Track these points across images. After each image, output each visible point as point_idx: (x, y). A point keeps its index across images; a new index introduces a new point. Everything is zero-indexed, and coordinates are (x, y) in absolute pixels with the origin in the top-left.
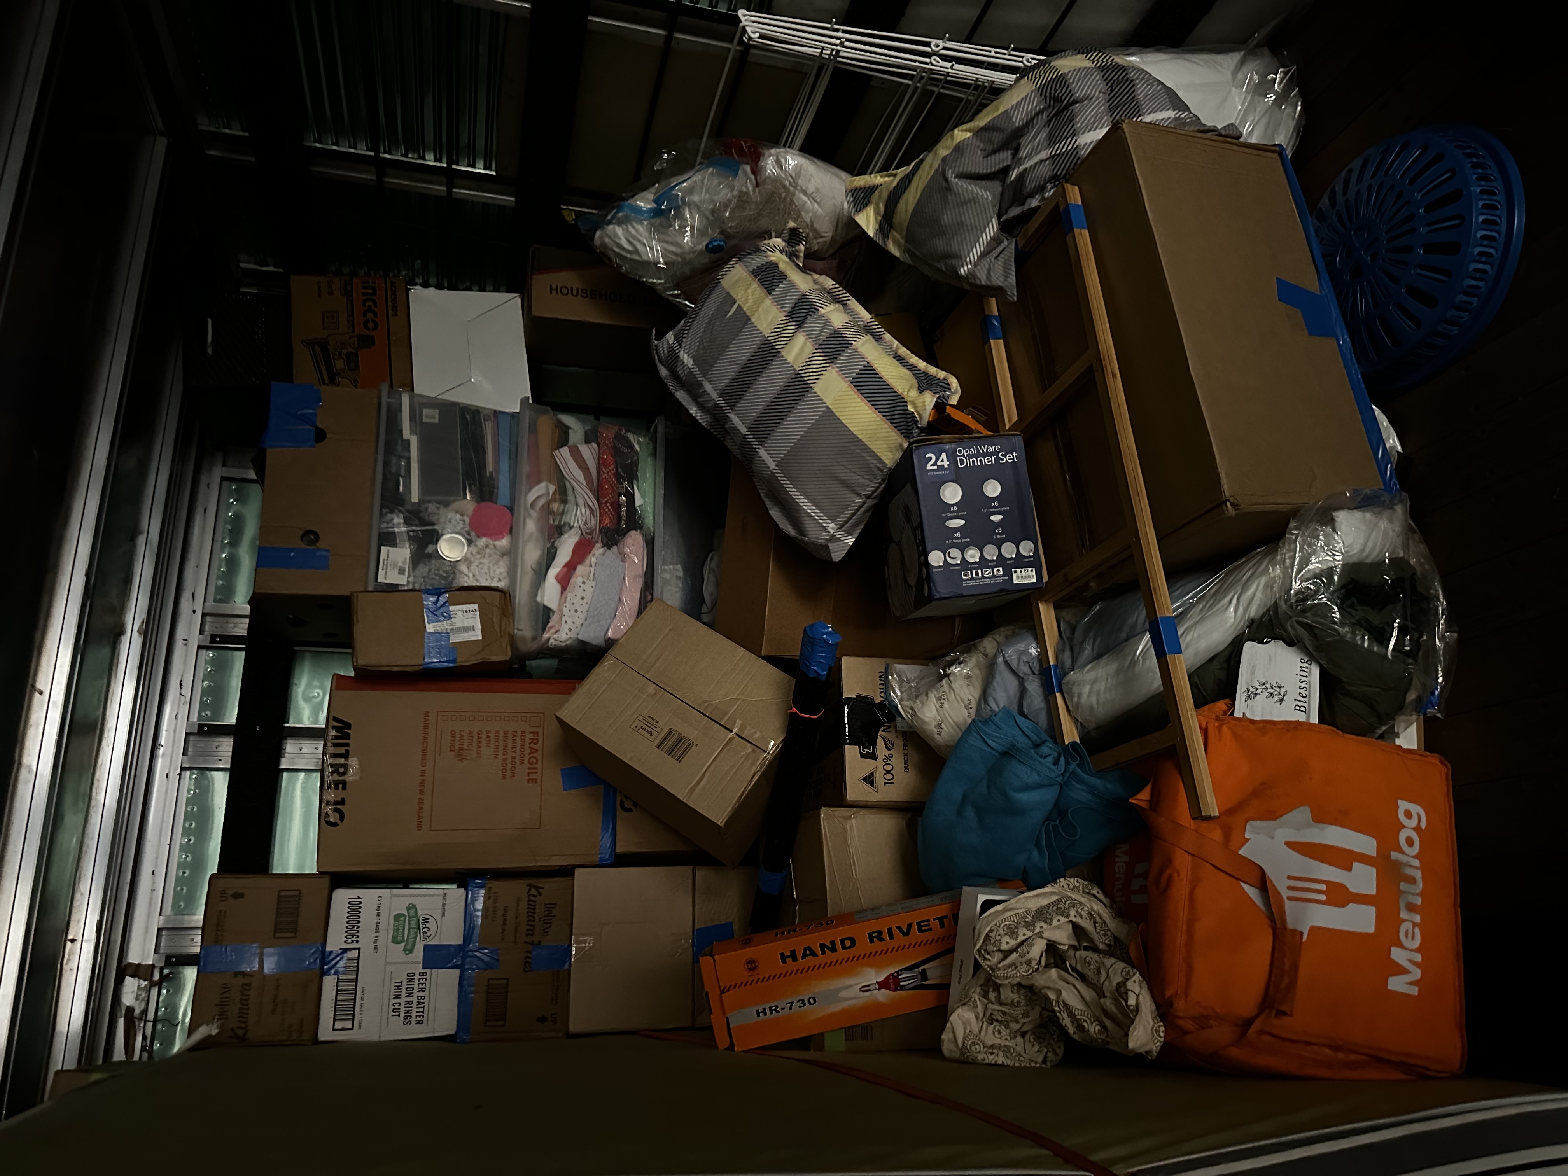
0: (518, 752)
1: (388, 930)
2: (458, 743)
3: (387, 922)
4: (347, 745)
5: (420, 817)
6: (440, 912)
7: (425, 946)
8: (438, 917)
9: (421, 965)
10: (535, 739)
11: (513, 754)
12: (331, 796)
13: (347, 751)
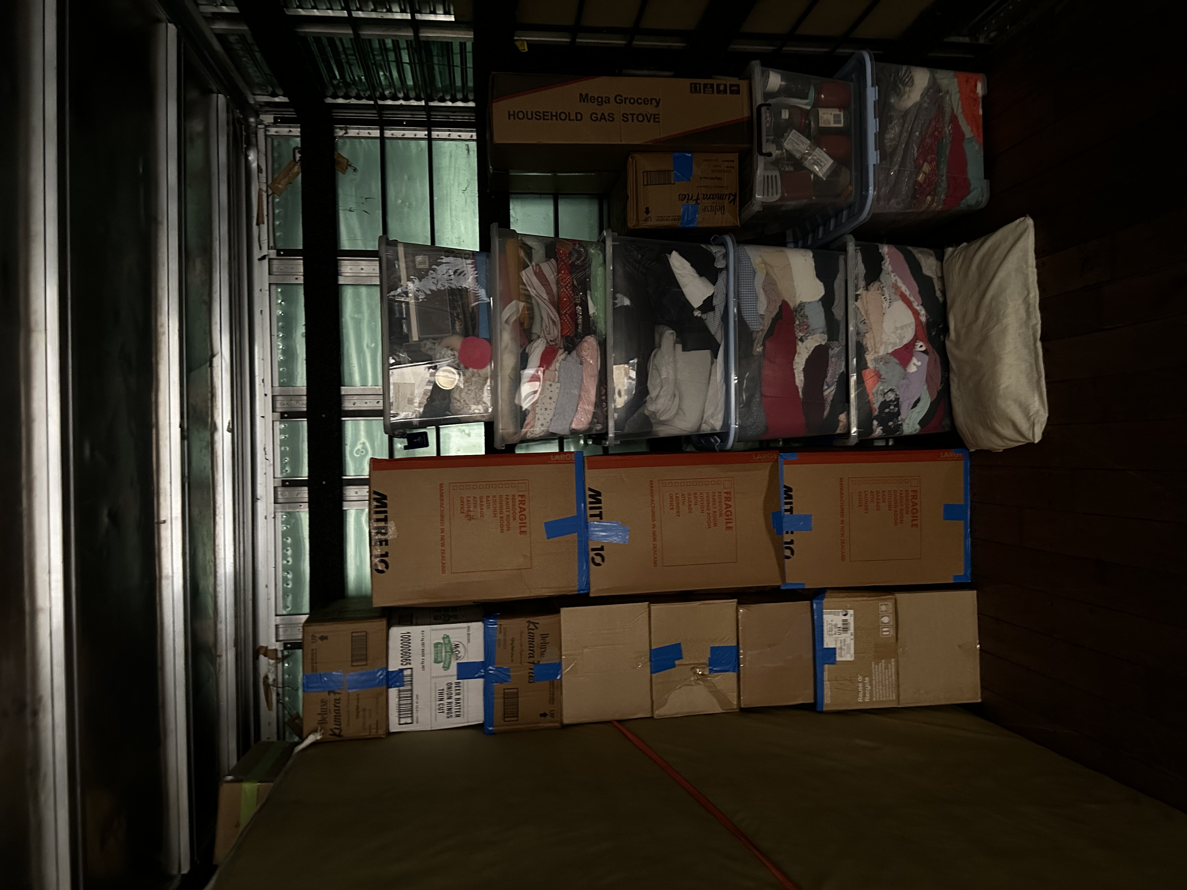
0: (512, 512)
1: (431, 654)
2: (466, 506)
3: (430, 650)
4: (386, 512)
5: (444, 564)
6: (466, 638)
7: (458, 664)
8: (465, 643)
9: (456, 677)
10: (522, 501)
11: (508, 513)
12: (378, 551)
13: (386, 517)
